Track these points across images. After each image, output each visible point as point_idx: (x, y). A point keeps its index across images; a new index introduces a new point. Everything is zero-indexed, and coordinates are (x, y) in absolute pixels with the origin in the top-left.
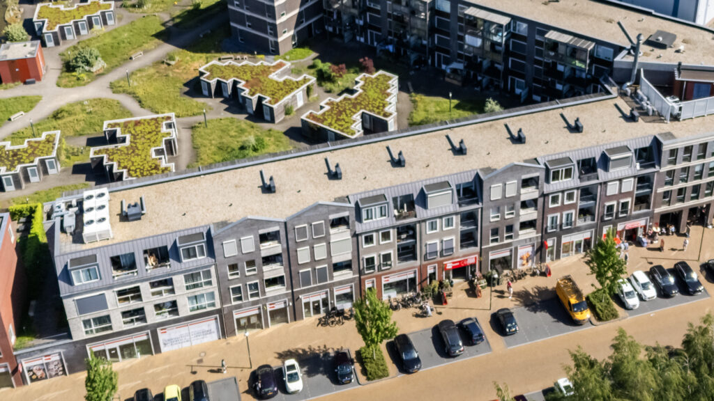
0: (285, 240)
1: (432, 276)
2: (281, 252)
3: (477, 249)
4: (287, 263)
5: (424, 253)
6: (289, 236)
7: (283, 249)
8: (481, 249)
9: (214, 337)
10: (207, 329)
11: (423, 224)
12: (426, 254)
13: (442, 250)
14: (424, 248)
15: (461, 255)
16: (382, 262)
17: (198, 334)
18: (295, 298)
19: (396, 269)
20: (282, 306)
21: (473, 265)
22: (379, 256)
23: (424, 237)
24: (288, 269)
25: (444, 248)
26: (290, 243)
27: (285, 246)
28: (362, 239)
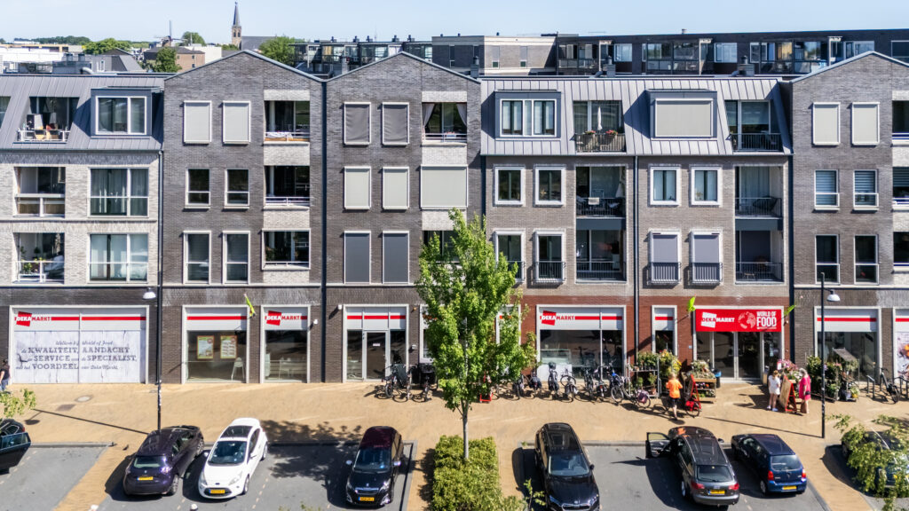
0: (320, 134)
1: (665, 338)
2: (307, 163)
3: (781, 289)
4: (320, 202)
5: (643, 263)
6: (329, 127)
7: (312, 158)
8: (792, 289)
9: (131, 371)
10: (119, 343)
11: (642, 172)
12: (648, 268)
13: (691, 264)
14: (642, 246)
15: (739, 296)
16: (538, 260)
17: (98, 353)
18: (330, 310)
19: (572, 292)
20: (296, 325)
21: (772, 336)
22: (532, 239)
23: (644, 212)
24: (319, 219)
25: (694, 260)
26: (330, 144)
27: (318, 149)
28: (493, 175)
